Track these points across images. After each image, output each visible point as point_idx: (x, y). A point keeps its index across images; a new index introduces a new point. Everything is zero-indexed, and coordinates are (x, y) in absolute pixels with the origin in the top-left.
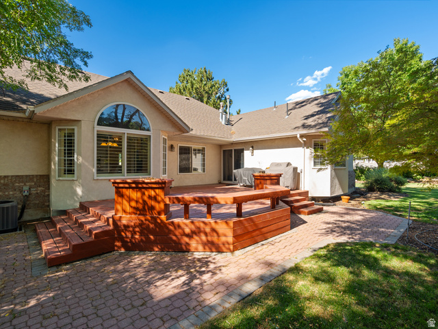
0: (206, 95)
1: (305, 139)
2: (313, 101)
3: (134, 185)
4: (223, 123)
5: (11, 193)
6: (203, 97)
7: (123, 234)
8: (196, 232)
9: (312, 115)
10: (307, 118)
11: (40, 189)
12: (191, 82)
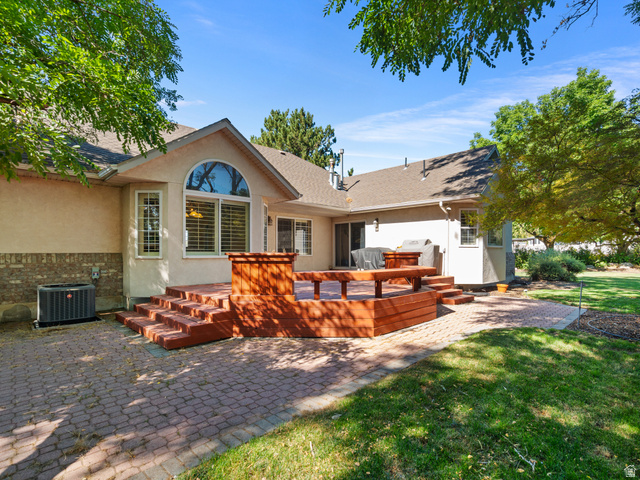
0: (305, 148)
1: (449, 209)
2: (456, 158)
3: (253, 259)
4: (335, 186)
5: (78, 275)
6: (300, 150)
7: (241, 317)
8: (329, 315)
9: (457, 177)
10: (451, 180)
11: (111, 271)
12: (284, 130)
